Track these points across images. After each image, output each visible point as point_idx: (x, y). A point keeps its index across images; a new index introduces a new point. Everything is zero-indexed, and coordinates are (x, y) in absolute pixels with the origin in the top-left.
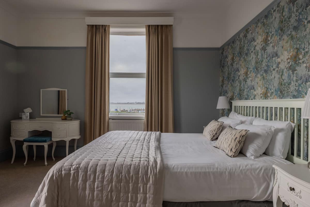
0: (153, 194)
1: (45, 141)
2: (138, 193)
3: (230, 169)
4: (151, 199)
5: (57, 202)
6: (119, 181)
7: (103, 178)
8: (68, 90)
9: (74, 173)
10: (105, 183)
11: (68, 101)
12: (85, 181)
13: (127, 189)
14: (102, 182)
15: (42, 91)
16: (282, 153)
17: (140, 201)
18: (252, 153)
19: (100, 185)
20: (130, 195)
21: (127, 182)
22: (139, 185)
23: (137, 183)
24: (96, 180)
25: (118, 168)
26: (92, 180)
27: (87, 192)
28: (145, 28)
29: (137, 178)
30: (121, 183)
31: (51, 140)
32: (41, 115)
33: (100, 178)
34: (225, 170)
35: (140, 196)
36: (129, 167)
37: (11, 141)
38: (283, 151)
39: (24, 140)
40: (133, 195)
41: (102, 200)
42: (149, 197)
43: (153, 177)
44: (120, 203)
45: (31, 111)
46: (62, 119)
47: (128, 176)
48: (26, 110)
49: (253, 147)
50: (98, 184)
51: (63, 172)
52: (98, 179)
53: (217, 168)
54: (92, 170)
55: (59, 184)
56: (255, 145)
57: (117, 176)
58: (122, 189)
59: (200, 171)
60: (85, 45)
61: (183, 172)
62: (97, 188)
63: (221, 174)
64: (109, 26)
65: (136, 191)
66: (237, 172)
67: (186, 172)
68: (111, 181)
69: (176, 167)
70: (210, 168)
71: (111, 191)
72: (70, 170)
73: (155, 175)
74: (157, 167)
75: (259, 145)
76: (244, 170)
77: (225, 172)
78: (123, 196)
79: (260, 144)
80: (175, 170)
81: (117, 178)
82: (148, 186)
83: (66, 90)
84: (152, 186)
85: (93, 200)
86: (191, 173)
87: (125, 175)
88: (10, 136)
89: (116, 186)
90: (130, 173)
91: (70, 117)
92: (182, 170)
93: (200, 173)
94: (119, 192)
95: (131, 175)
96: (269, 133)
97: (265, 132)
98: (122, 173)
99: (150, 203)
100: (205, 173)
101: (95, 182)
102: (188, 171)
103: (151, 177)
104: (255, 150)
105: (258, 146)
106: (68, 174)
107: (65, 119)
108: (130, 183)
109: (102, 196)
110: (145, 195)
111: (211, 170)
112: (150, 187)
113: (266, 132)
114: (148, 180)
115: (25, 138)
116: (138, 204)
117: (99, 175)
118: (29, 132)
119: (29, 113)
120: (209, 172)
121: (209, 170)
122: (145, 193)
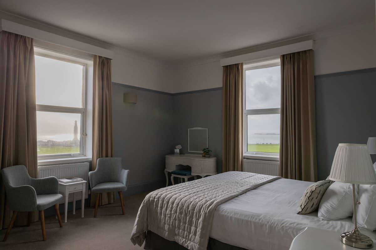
0: (201, 229)
1: (185, 175)
2: (192, 226)
3: (272, 223)
4: (199, 232)
5: (147, 220)
6: (181, 213)
7: (172, 208)
8: (208, 129)
9: (157, 200)
10: (173, 212)
11: (208, 139)
12: (162, 208)
13: (185, 220)
14: (171, 211)
15: (189, 130)
16: (365, 221)
17: (192, 233)
18: (324, 213)
19: (169, 213)
20: (186, 226)
21: (186, 215)
22: (193, 219)
23: (192, 217)
24: (168, 209)
25: (182, 203)
26: (165, 208)
27: (162, 216)
28: (280, 58)
29: (193, 214)
30: (182, 214)
31: (191, 174)
32: (189, 151)
33: (170, 207)
34: (266, 223)
35: (193, 228)
36: (190, 203)
37: (165, 172)
38: (368, 218)
39: (172, 172)
40: (188, 227)
41: (170, 225)
42: (199, 231)
43: (204, 215)
44: (180, 231)
45: (181, 148)
46: (203, 156)
47: (187, 210)
48: (177, 147)
49: (326, 207)
50: (168, 212)
51: (151, 199)
52: (169, 208)
53: (260, 220)
54: (166, 200)
55: (148, 207)
56: (329, 205)
57: (180, 209)
58: (182, 220)
59: (243, 218)
60: (221, 86)
61: (229, 216)
62: (168, 215)
63: (262, 225)
64: (242, 64)
65: (190, 224)
66: (278, 227)
67: (231, 217)
68: (176, 212)
69: (225, 210)
70: (254, 218)
71: (175, 219)
72: (155, 198)
73: (205, 214)
74: (209, 207)
75: (334, 206)
76: (286, 227)
77: (266, 225)
78: (182, 225)
79: (335, 204)
80: (223, 213)
81: (180, 210)
82: (199, 221)
83: (207, 129)
84: (201, 222)
85: (165, 223)
86: (235, 218)
87: (185, 209)
88: (165, 168)
89: (178, 216)
90: (189, 208)
91: (208, 154)
92: (229, 215)
93: (243, 220)
94: (180, 221)
95: (189, 210)
96: (347, 192)
97: (342, 190)
98: (184, 207)
99: (198, 236)
100: (247, 221)
101: (167, 210)
102: (233, 216)
103: (202, 214)
104: (327, 211)
105: (332, 206)
106: (153, 201)
107: (204, 156)
108: (187, 216)
109: (170, 222)
110: (196, 228)
111: (253, 220)
112: (200, 223)
113: (344, 191)
114: (199, 217)
115: (172, 171)
116: (191, 235)
117: (169, 205)
118: (176, 166)
119: (180, 150)
120: (251, 222)
121: (251, 220)
122: (196, 227)
